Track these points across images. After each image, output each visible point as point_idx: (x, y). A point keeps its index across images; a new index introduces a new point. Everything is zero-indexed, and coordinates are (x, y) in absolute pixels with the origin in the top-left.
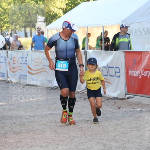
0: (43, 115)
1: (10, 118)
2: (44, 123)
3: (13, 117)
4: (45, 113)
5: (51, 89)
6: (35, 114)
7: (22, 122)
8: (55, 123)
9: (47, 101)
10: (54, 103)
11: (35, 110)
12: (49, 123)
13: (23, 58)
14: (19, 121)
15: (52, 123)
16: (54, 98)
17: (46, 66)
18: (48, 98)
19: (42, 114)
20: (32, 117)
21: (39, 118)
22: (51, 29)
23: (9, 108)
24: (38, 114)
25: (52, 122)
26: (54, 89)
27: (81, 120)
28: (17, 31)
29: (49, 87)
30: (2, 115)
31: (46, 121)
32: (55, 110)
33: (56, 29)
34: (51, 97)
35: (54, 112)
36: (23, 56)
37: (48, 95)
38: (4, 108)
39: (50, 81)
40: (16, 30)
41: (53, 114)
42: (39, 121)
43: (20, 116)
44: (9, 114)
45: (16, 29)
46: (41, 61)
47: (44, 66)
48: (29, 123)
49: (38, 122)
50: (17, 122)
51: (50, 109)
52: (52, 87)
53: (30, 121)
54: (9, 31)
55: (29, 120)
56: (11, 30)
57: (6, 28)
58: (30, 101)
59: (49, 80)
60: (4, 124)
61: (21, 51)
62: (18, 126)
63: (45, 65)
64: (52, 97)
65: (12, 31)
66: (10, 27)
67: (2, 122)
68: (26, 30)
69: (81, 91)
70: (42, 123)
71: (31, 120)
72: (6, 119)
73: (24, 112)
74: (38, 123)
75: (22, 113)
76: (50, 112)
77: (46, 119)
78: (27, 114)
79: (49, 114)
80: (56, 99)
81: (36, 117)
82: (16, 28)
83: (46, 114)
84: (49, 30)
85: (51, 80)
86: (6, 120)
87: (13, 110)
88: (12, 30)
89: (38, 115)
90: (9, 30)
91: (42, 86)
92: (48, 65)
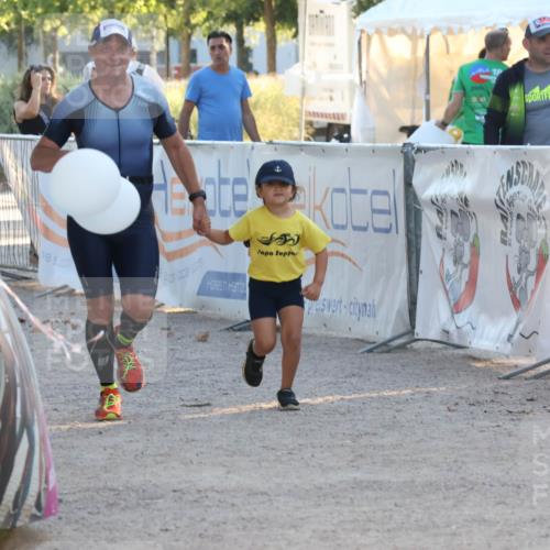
0: (321, 488)
1: (146, 497)
2: (325, 531)
3: (162, 497)
4: (334, 477)
5: (370, 351)
6: (278, 480)
7: (205, 525)
8: (386, 535)
9: (349, 417)
10: (383, 427)
11: (281, 462)
12: (353, 530)
13: (223, 181)
14: (191, 518)
15: (370, 533)
16: (388, 398)
17: (343, 227)
18: (353, 396)
19: (320, 480)
20: (265, 498)
21: (300, 503)
22: (385, 31)
23: (140, 446)
24: (297, 481)
25: (372, 525)
26: (389, 351)
27: (533, 520)
28: (193, 38)
29: (362, 341)
30: (101, 485)
31: (335, 521)
32: (388, 462)
33: (410, 31)
34: (367, 395)
35: (386, 475)
36: (223, 175)
37: (354, 380)
38: (115, 447)
39: (365, 309)
40: (189, 36)
41: (379, 486)
42: (302, 519)
43: (199, 491)
44: (137, 480)
45: (194, 27)
46: (323, 202)
47: (337, 227)
48: (244, 528)
49: (294, 527)
50: (178, 524)
51: (361, 456)
52: (381, 341)
53: (253, 518)
54: (152, 38)
55: (244, 514)
56: (162, 34)
57: (135, 21)
58: (252, 412)
59: (361, 301)
60: (110, 530)
61: (213, 147)
62: (187, 543)
63: (340, 221)
64: (374, 395)
65: (171, 40)
66: (161, 18)
67: (101, 517)
68: (245, 35)
69: (534, 361)
70: (314, 531)
71: (255, 514)
72: (123, 504)
73: (221, 472)
74: (292, 532)
75: (209, 477)
76: (358, 475)
77: (338, 508)
78: (234, 480)
79: (358, 485)
80: (398, 403)
81: (282, 499)
82: (193, 21)
83: (341, 482)
84: (369, 38)
85: (369, 302)
86: (123, 509)
87: (159, 459)
88: (170, 33)
89: (296, 486)
90: (155, 32)
91: (323, 331)
92: (355, 224)
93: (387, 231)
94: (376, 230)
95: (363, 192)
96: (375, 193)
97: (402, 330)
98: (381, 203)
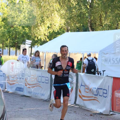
5: (43, 101)
17: (40, 82)
26: (46, 101)
39: (43, 95)
46: (37, 78)
52: (45, 100)
59: (42, 93)
91: (36, 97)
92: (42, 82)
93: (47, 83)
94: (46, 83)
95: (44, 77)
96: (46, 77)
97: (48, 98)
98: (47, 79)
